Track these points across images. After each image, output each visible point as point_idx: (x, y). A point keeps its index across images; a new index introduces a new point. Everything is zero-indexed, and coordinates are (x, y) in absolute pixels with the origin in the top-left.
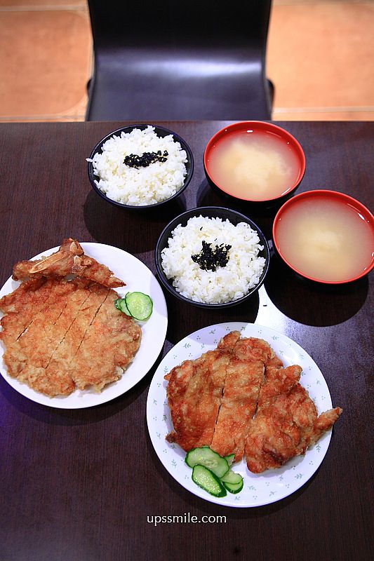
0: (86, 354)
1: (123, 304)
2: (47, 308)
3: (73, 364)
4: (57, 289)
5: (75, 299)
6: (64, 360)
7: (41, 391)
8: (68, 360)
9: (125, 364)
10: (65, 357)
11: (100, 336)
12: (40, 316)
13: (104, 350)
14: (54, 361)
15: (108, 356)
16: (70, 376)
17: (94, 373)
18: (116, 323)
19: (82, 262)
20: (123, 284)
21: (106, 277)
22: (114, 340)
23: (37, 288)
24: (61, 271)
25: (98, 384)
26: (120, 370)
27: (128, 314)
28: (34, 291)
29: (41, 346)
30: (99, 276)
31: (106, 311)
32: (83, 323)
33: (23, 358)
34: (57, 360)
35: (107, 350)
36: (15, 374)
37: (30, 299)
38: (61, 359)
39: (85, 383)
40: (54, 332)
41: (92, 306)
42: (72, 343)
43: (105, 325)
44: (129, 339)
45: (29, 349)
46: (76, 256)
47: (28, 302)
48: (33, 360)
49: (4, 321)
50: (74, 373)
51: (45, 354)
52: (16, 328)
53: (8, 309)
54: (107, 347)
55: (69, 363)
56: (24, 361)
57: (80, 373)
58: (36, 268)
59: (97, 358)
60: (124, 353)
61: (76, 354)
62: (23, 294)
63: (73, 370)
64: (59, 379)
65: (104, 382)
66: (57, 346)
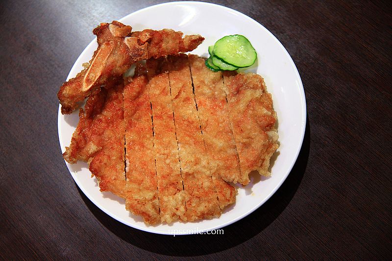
0: (219, 143)
1: (217, 63)
2: (130, 124)
3: (213, 164)
4: (126, 93)
5: (158, 92)
6: (198, 166)
7: (203, 217)
8: (204, 163)
10: (197, 162)
11: (219, 113)
12: (130, 136)
13: (238, 124)
14: (188, 174)
15: (249, 127)
16: (220, 178)
17: (247, 157)
18: (225, 87)
19: (139, 41)
20: (201, 39)
21: (178, 41)
22: (242, 106)
23: (103, 107)
24: (120, 67)
25: (262, 165)
26: (271, 133)
27: (231, 68)
28: (100, 113)
29: (160, 168)
30: (168, 45)
31: (203, 82)
32: (189, 111)
33: (149, 195)
34: (190, 172)
35: (243, 121)
36: (155, 218)
37: (103, 125)
38: (195, 167)
39: (247, 172)
40: (161, 144)
41: (183, 86)
42: (192, 141)
43: (213, 98)
44: (258, 93)
45: (147, 181)
46: (126, 38)
47: (104, 129)
48: (162, 190)
49: (95, 166)
50: (222, 173)
51: (170, 174)
52: (114, 167)
53: (88, 152)
54: (240, 117)
55: (207, 165)
56: (154, 198)
57: (228, 168)
58: (88, 81)
59: (238, 137)
60: (265, 111)
61: (206, 151)
62: (90, 124)
63: (217, 170)
64: (212, 190)
65: (268, 158)
66: (177, 157)
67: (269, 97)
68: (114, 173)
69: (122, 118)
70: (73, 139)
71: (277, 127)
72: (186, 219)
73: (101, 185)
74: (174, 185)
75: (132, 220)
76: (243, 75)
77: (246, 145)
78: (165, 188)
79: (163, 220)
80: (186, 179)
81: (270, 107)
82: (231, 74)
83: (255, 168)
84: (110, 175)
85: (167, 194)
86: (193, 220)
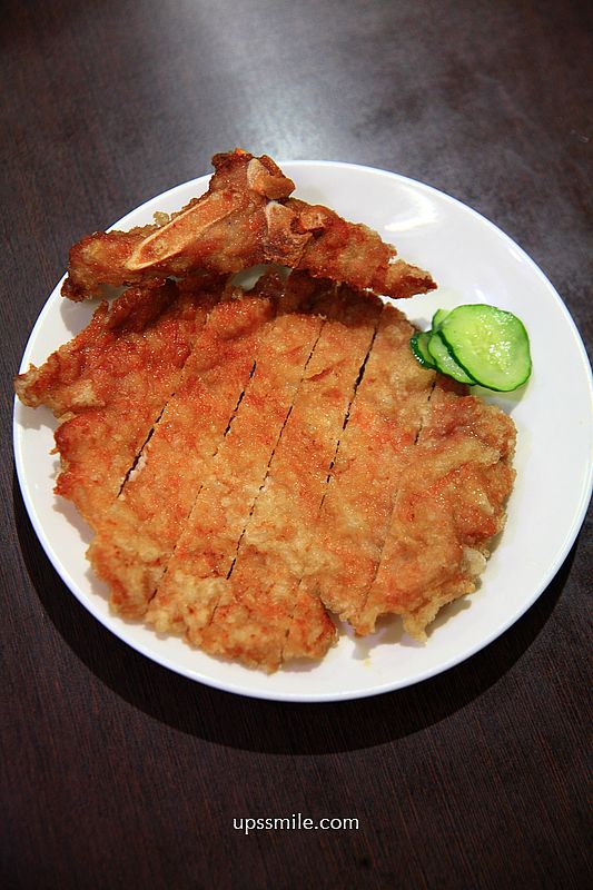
0: (353, 519)
1: (438, 350)
2: (191, 384)
3: (317, 556)
4: (215, 318)
5: (280, 348)
6: (284, 545)
7: (237, 654)
8: (299, 544)
9: (483, 535)
10: (285, 535)
11: (385, 456)
12: (177, 411)
13: (413, 498)
14: (253, 550)
15: (432, 517)
16: (316, 594)
17: (397, 575)
18: (427, 410)
19: (296, 222)
20: (427, 285)
21: (377, 263)
22: (440, 465)
23: (150, 323)
24: (229, 256)
25: (416, 611)
26: (472, 554)
27: (460, 376)
28: (141, 332)
29: (202, 507)
30: (352, 262)
31: (386, 375)
32: (323, 421)
33: (149, 551)
34: (262, 548)
35: (426, 499)
36: (135, 606)
37: (133, 358)
38: (275, 543)
39: (377, 610)
40: (231, 458)
41: (340, 363)
42: (297, 486)
43: (391, 420)
44: (490, 456)
45: (161, 522)
46: (272, 204)
47: (130, 369)
48: (183, 555)
49: (69, 435)
50: (327, 584)
51: (217, 531)
52: (107, 457)
53: (71, 397)
54: (424, 487)
55: (302, 552)
56: (158, 562)
57: (344, 580)
58: (148, 251)
59: (398, 527)
60: (482, 500)
61: (317, 521)
62: (108, 342)
63: (319, 574)
64: (284, 608)
65: (437, 602)
66: (251, 502)
67: (508, 478)
68: (102, 469)
69: (181, 364)
70: (55, 356)
71: (492, 548)
72: (199, 640)
73: (62, 480)
74: (213, 558)
75: (88, 585)
76: (479, 403)
77: (405, 552)
78: (191, 554)
79: (150, 617)
80: (244, 558)
81: (500, 500)
82: (456, 388)
83: (399, 610)
84: (93, 468)
85: (188, 568)
86: (213, 652)
